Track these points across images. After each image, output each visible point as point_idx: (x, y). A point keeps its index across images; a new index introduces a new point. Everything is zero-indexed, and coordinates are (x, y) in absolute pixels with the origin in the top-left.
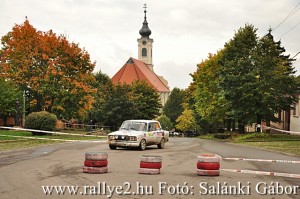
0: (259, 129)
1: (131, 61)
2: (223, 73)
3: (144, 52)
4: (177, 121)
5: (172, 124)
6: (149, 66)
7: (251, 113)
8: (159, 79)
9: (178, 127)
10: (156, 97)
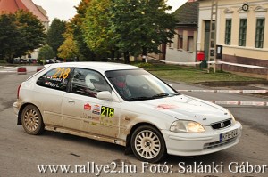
0: (144, 59)
2: (114, 9)
4: (59, 49)
5: (54, 53)
7: (138, 45)
8: (38, 8)
9: (60, 55)
10: (41, 27)
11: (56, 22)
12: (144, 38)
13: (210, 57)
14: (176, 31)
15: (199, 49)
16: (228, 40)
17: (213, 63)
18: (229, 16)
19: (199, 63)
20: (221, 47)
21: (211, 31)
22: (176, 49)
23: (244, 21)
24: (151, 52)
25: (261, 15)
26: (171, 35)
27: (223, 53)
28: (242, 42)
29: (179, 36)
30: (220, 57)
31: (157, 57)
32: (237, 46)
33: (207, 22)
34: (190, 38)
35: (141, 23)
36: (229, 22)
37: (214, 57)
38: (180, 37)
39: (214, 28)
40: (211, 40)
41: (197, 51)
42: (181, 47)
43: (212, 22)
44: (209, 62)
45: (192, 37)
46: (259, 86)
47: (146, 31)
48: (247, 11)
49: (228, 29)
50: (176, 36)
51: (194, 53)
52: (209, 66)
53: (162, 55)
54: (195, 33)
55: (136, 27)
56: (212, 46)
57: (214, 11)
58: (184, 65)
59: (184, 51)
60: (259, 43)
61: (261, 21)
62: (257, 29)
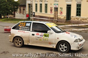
12: (7, 9)
13: (31, 16)
14: (19, 7)
15: (27, 13)
16: (36, 10)
18: (36, 3)
19: (27, 18)
20: (34, 13)
21: (31, 7)
22: (19, 13)
23: (41, 5)
24: (10, 14)
25: (46, 3)
26: (17, 9)
27: (35, 15)
28: (41, 11)
29: (20, 9)
30: (34, 16)
31: (12, 16)
32: (39, 12)
33: (29, 4)
34: (24, 10)
35: (6, 4)
36: (36, 5)
37: (32, 16)
39: (32, 6)
40: (31, 10)
41: (26, 14)
42: (21, 13)
43: (31, 5)
44: (31, 18)
45: (24, 9)
47: (8, 7)
48: (42, 1)
49: (36, 7)
50: (19, 9)
51: (25, 15)
52: (31, 19)
53: (14, 15)
54: (25, 8)
55: (4, 6)
56: (32, 12)
57: (32, 1)
58: (22, 19)
59: (22, 14)
60: (46, 11)
61: (46, 5)
62: (45, 7)
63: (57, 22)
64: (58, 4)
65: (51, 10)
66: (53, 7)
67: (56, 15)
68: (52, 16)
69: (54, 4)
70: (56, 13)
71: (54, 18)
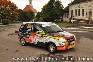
1: (27, 5)
3: (30, 3)
4: (39, 19)
6: (32, 6)
8: (34, 10)
10: (34, 14)
11: (39, 12)
15: (70, 17)
16: (76, 15)
17: (72, 21)
18: (76, 9)
20: (74, 17)
23: (79, 10)
25: (83, 8)
28: (79, 15)
30: (74, 19)
34: (68, 15)
36: (76, 10)
37: (72, 19)
38: (66, 14)
46: (81, 26)
48: (80, 7)
49: (76, 12)
59: (67, 18)
60: (83, 15)
61: (83, 10)
62: (82, 12)
63: (91, 23)
64: (91, 9)
65: (87, 14)
66: (88, 11)
67: (90, 18)
68: (87, 19)
69: (89, 9)
70: (91, 16)
71: (88, 20)
